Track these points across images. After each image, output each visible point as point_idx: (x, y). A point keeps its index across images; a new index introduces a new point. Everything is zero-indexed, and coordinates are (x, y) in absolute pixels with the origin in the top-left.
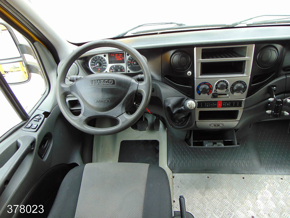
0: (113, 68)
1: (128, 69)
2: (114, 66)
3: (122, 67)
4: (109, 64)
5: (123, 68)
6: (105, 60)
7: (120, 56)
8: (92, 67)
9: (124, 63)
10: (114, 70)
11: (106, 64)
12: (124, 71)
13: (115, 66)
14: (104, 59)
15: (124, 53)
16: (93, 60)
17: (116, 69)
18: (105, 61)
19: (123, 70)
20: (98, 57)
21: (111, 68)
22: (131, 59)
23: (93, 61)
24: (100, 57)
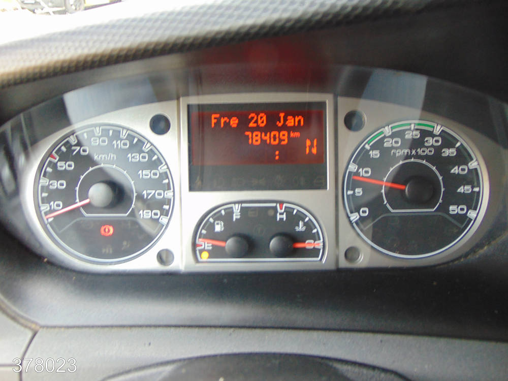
0: (219, 228)
1: (349, 238)
2: (230, 212)
3: (300, 217)
4: (191, 189)
5: (309, 226)
6: (159, 162)
7: (285, 127)
8: (45, 208)
9: (323, 186)
10: (230, 243)
11: (169, 194)
12: (314, 252)
13: (237, 209)
14: (151, 153)
15: (322, 105)
16: (64, 157)
17: (245, 231)
18: (162, 169)
19: (309, 244)
20: (105, 132)
21: (203, 227)
22: (375, 154)
23: (62, 166)
24: (117, 135)
